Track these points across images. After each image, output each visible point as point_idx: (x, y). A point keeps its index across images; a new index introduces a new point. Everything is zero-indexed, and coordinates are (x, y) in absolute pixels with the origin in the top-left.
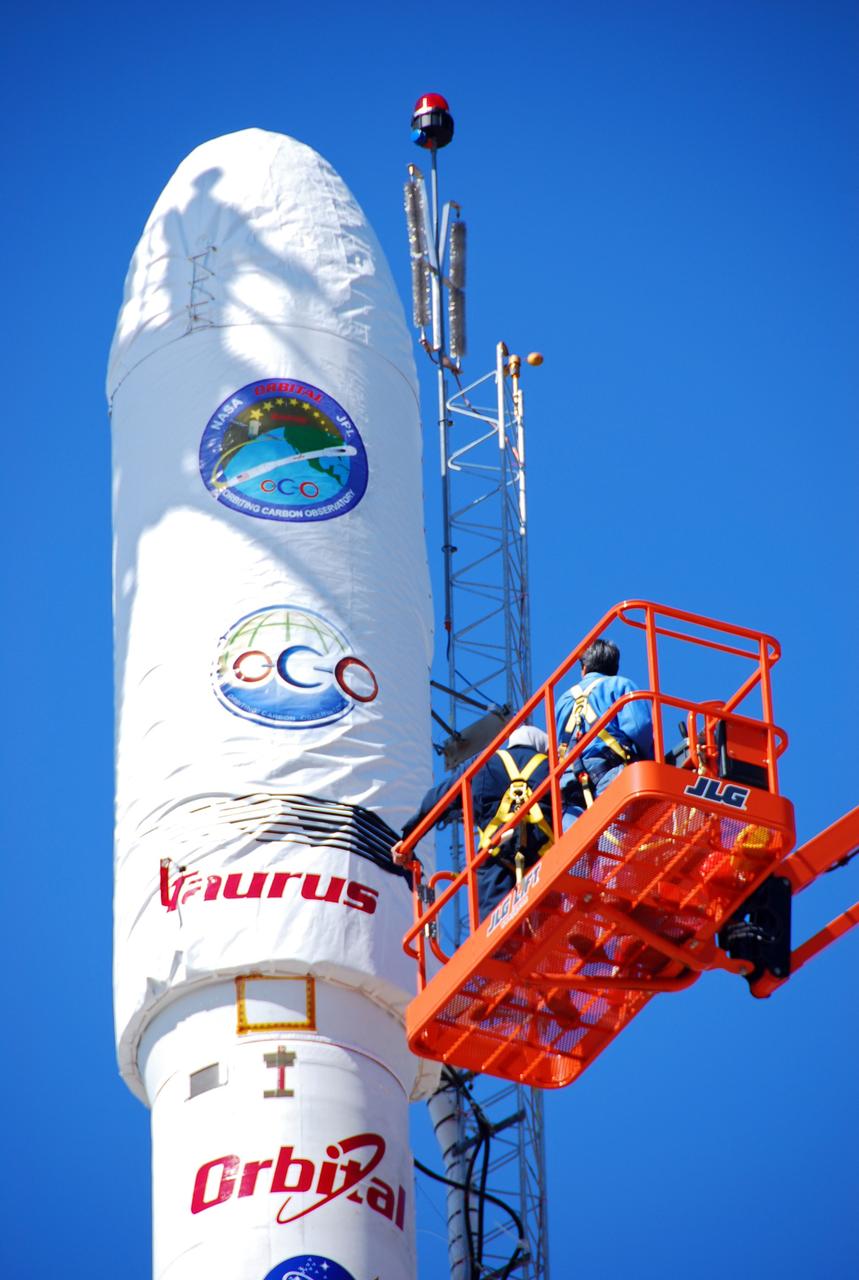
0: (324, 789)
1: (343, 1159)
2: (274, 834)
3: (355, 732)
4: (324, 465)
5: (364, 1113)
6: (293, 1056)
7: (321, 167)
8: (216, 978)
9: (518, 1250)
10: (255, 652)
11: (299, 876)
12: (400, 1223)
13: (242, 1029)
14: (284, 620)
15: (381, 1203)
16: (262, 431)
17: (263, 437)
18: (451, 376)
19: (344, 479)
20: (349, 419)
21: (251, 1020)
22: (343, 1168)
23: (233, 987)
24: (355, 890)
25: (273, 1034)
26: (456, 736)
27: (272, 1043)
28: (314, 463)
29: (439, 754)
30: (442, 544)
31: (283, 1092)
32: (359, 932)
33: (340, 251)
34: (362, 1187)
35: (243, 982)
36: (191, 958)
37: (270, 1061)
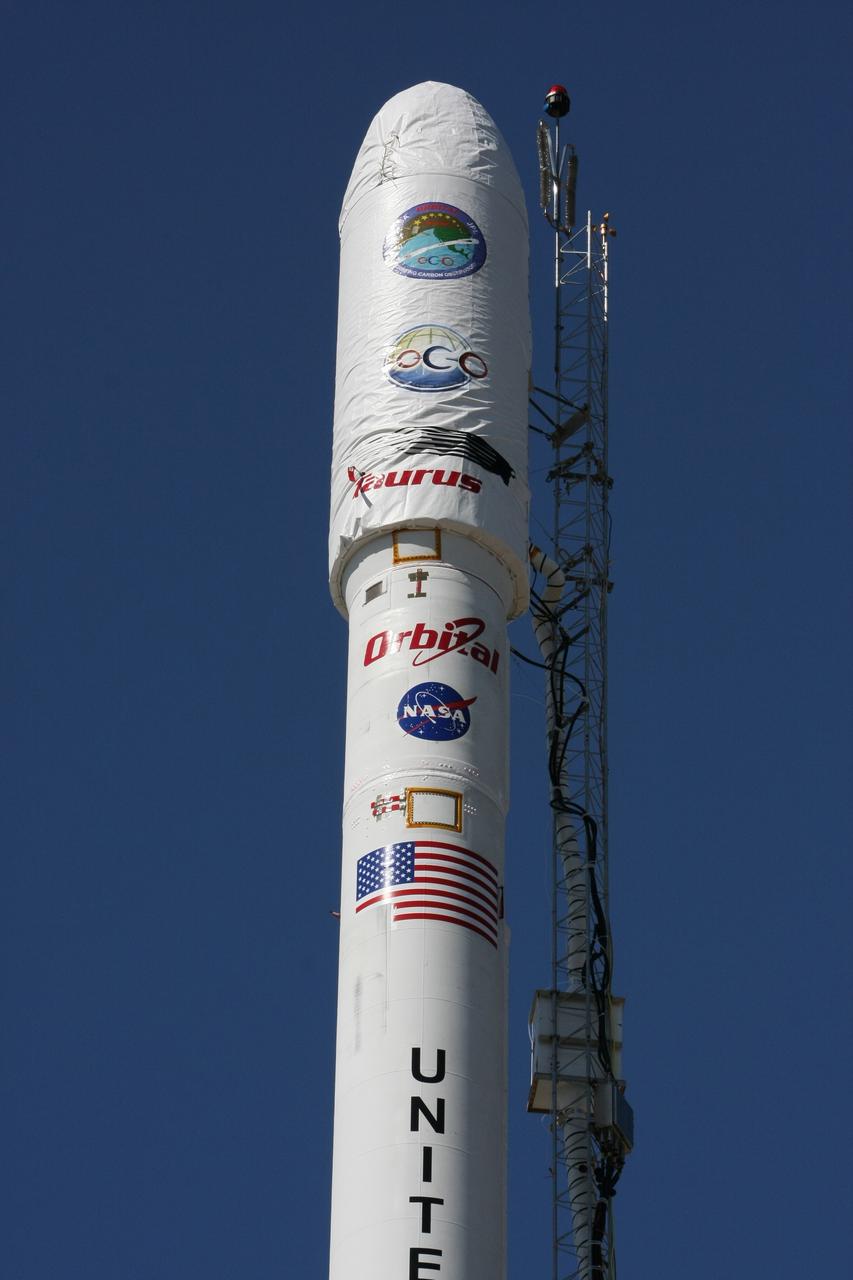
0: (450, 424)
1: (456, 631)
2: (417, 449)
3: (470, 393)
4: (457, 248)
5: (472, 607)
6: (427, 574)
7: (469, 98)
8: (380, 533)
9: (582, 703)
10: (411, 351)
11: (431, 471)
12: (494, 669)
13: (396, 561)
14: (428, 333)
15: (481, 657)
16: (419, 232)
17: (421, 234)
18: (564, 235)
19: (470, 256)
20: (475, 224)
21: (401, 555)
22: (455, 635)
23: (391, 538)
24: (466, 479)
25: (415, 563)
26: (558, 427)
27: (413, 567)
28: (452, 248)
29: (549, 439)
30: (555, 324)
31: (420, 594)
32: (468, 503)
33: (476, 136)
34: (468, 646)
35: (396, 534)
36: (366, 521)
37: (412, 577)
